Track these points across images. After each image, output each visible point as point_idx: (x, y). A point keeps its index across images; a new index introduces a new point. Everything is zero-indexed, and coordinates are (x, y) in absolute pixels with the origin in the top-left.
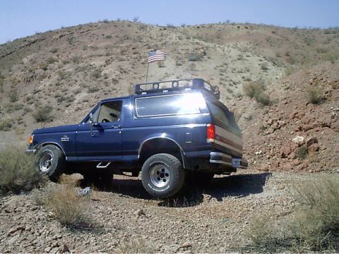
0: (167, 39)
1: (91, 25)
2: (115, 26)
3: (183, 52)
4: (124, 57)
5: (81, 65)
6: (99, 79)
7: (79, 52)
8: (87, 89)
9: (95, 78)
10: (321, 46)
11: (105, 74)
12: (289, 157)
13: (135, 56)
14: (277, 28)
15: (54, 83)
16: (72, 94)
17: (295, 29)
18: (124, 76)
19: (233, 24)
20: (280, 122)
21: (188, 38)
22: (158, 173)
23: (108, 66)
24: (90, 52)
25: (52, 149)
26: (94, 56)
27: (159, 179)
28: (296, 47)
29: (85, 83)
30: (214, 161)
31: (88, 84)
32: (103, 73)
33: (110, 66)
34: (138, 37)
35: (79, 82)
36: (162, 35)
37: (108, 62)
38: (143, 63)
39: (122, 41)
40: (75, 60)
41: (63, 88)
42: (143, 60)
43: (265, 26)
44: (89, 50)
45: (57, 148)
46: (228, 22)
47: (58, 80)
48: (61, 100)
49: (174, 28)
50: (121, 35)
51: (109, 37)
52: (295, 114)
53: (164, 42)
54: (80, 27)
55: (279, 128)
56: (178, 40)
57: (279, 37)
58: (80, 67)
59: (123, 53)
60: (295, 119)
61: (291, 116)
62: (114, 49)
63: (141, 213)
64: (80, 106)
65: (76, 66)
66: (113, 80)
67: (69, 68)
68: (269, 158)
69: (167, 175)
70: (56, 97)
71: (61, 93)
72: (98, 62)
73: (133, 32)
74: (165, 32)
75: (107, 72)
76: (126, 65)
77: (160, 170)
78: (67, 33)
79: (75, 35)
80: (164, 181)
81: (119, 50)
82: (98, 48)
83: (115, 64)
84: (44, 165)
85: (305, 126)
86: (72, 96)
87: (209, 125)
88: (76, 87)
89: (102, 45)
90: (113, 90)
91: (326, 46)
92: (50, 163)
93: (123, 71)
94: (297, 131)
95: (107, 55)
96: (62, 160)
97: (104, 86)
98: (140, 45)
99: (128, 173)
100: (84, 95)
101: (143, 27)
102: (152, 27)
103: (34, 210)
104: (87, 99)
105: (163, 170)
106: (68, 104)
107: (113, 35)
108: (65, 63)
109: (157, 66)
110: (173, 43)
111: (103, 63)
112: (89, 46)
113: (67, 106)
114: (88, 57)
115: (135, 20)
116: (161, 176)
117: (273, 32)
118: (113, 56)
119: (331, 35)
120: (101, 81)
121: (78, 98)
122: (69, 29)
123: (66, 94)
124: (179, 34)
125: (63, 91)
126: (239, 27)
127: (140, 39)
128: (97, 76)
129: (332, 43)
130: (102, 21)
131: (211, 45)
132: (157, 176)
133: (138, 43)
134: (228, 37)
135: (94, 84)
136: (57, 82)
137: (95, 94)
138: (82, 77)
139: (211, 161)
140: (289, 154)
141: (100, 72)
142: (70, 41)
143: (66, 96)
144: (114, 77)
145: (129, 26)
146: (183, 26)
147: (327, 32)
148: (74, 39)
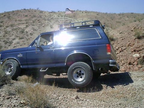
0: (53, 17)
1: (18, 11)
2: (29, 11)
3: (61, 22)
4: (35, 24)
5: (14, 28)
6: (24, 33)
7: (13, 22)
8: (18, 38)
9: (22, 33)
10: (117, 20)
11: (26, 31)
12: (134, 64)
13: (39, 23)
14: (99, 13)
15: (2, 36)
16: (11, 40)
17: (106, 13)
18: (35, 32)
19: (80, 11)
20: (123, 48)
21: (62, 16)
22: (77, 73)
23: (27, 28)
24: (18, 22)
25: (12, 61)
26: (20, 24)
27: (78, 77)
28: (108, 21)
29: (17, 35)
30: (112, 65)
31: (18, 36)
32: (25, 31)
33: (28, 28)
34: (40, 16)
35: (14, 35)
36: (50, 15)
37: (27, 26)
38: (43, 27)
39: (32, 18)
40: (12, 26)
41: (7, 37)
42: (43, 25)
43: (94, 12)
44: (18, 21)
45: (15, 61)
46: (78, 10)
47: (4, 34)
48: (6, 43)
49: (55, 12)
50: (32, 15)
51: (26, 16)
52: (129, 44)
53: (52, 18)
54: (13, 12)
55: (123, 51)
56: (58, 17)
57: (100, 17)
58: (14, 29)
59: (33, 22)
60: (129, 47)
61: (127, 45)
62: (29, 21)
63: (77, 98)
64: (15, 45)
65: (12, 28)
66: (30, 34)
67: (9, 29)
68: (122, 65)
69: (83, 74)
70: (4, 41)
71: (6, 40)
72: (22, 26)
73: (37, 14)
74: (51, 14)
75: (27, 30)
76: (36, 27)
77: (79, 72)
78: (7, 14)
79: (11, 15)
80: (81, 77)
81: (31, 21)
82: (21, 20)
83: (31, 27)
84: (8, 71)
85: (138, 49)
86: (11, 41)
87: (107, 45)
88: (13, 37)
89: (23, 19)
90: (31, 38)
91: (120, 20)
92: (11, 70)
93: (34, 30)
94: (133, 52)
95: (27, 23)
96: (18, 67)
97: (26, 37)
98: (41, 19)
99: (54, 74)
100: (17, 40)
101: (41, 12)
102: (45, 12)
103: (8, 98)
104: (18, 42)
105: (80, 71)
106: (10, 45)
107: (28, 15)
108: (7, 27)
109: (50, 28)
110: (56, 18)
111: (25, 26)
112: (18, 20)
113: (9, 46)
114: (18, 24)
115: (38, 9)
116: (79, 75)
117: (97, 15)
118: (29, 24)
119: (121, 16)
120: (25, 34)
121: (14, 42)
122: (8, 13)
123: (8, 40)
124: (58, 15)
125: (7, 39)
126: (82, 12)
127: (41, 17)
128: (23, 32)
129: (122, 19)
130: (23, 9)
131: (72, 19)
132: (77, 75)
133: (40, 18)
134: (79, 16)
135: (21, 36)
136: (4, 35)
137: (22, 40)
138: (15, 33)
139: (110, 65)
140: (133, 63)
141: (24, 30)
142: (9, 18)
143: (8, 41)
144: (31, 32)
145: (35, 11)
146: (59, 12)
147: (119, 15)
148: (10, 17)
